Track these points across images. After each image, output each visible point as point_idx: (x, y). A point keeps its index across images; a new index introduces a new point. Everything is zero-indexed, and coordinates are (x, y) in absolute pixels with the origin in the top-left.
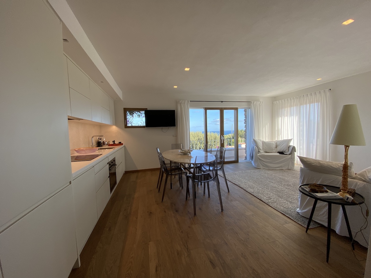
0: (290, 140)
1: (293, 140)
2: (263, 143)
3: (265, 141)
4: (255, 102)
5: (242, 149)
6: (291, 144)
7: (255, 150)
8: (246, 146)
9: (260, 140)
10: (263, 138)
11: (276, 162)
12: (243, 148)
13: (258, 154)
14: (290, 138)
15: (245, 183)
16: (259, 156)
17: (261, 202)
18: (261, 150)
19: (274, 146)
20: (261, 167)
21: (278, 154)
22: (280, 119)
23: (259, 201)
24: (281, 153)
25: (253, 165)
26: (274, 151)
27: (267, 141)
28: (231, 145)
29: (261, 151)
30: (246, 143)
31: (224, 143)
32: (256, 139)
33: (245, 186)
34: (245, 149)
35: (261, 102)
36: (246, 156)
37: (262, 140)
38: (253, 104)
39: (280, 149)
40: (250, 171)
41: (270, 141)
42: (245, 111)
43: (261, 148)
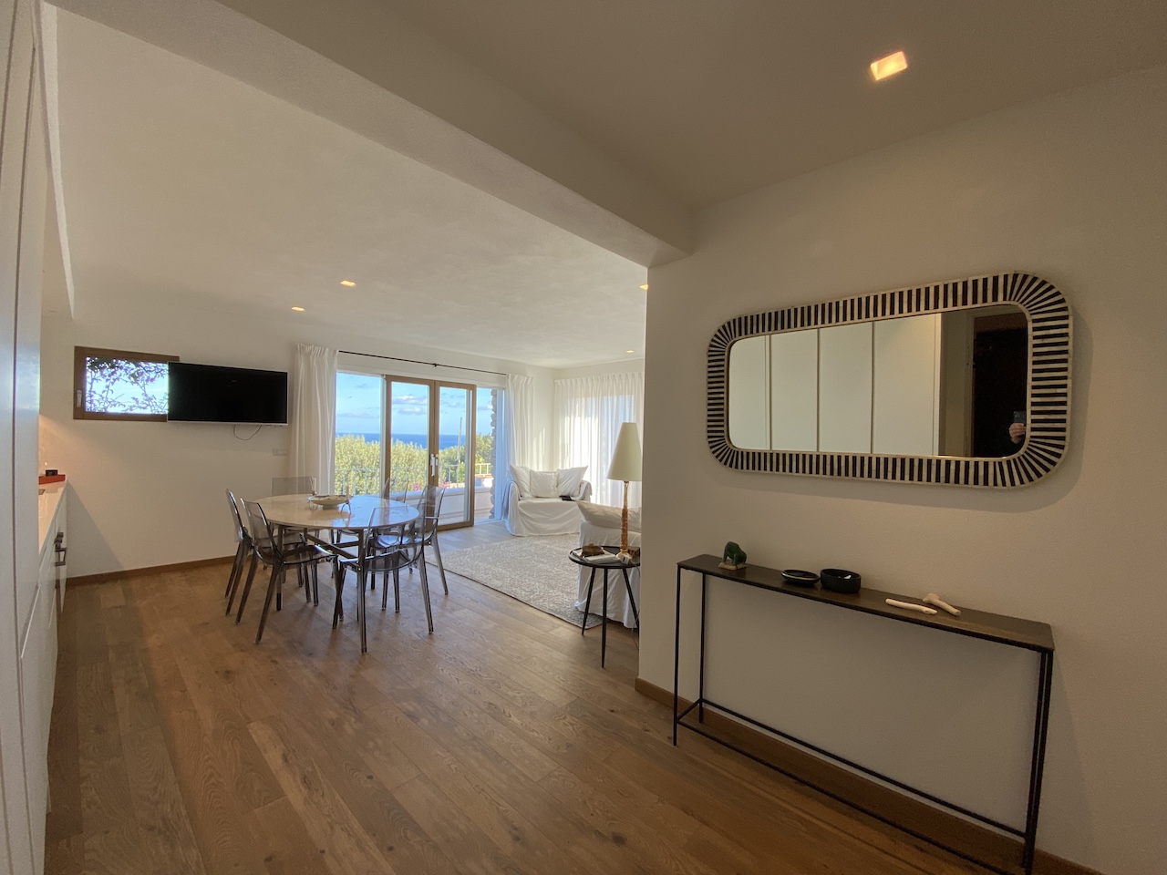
0: (583, 470)
1: (588, 469)
2: (532, 474)
3: (536, 470)
4: (516, 377)
5: (485, 491)
6: (586, 478)
7: (512, 492)
8: (494, 482)
9: (526, 469)
10: (532, 464)
11: (556, 518)
12: (487, 489)
13: (519, 503)
14: (584, 466)
15: (486, 569)
16: (522, 506)
17: (515, 601)
18: (525, 491)
19: (553, 482)
20: (525, 532)
21: (560, 500)
22: (567, 420)
23: (510, 600)
24: (566, 498)
25: (508, 529)
26: (553, 494)
27: (541, 470)
28: (455, 482)
29: (526, 495)
30: (493, 475)
31: (437, 475)
32: (517, 465)
33: (485, 577)
34: (492, 490)
35: (528, 377)
36: (493, 509)
37: (529, 467)
38: (512, 380)
39: (563, 490)
40: (498, 544)
41: (546, 470)
42: (494, 394)
43: (527, 488)
